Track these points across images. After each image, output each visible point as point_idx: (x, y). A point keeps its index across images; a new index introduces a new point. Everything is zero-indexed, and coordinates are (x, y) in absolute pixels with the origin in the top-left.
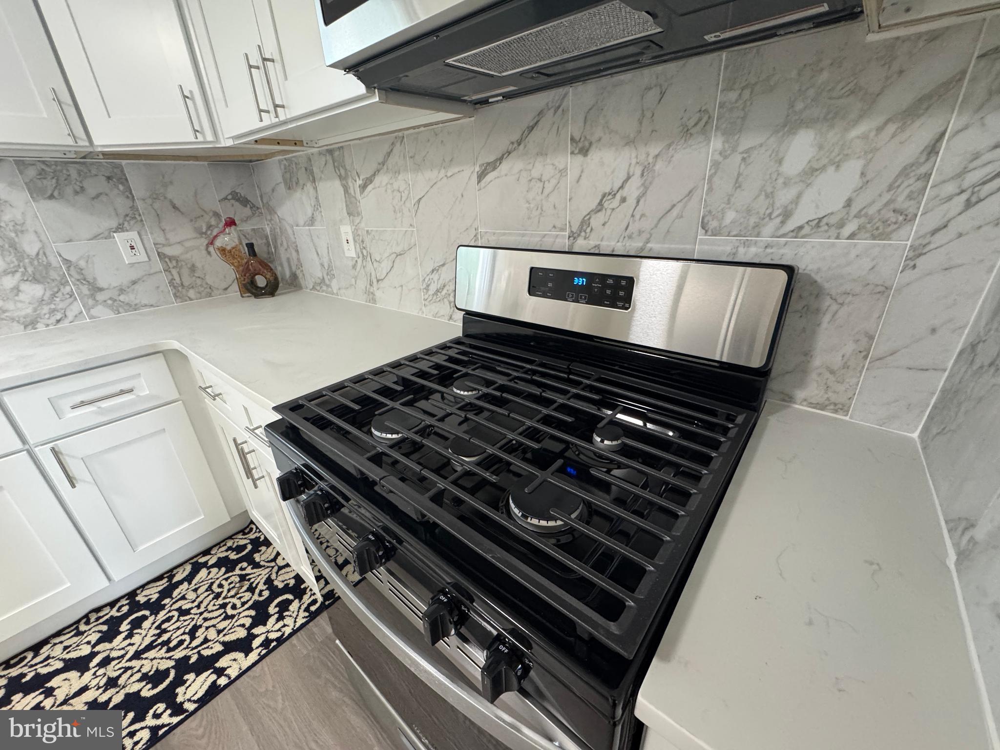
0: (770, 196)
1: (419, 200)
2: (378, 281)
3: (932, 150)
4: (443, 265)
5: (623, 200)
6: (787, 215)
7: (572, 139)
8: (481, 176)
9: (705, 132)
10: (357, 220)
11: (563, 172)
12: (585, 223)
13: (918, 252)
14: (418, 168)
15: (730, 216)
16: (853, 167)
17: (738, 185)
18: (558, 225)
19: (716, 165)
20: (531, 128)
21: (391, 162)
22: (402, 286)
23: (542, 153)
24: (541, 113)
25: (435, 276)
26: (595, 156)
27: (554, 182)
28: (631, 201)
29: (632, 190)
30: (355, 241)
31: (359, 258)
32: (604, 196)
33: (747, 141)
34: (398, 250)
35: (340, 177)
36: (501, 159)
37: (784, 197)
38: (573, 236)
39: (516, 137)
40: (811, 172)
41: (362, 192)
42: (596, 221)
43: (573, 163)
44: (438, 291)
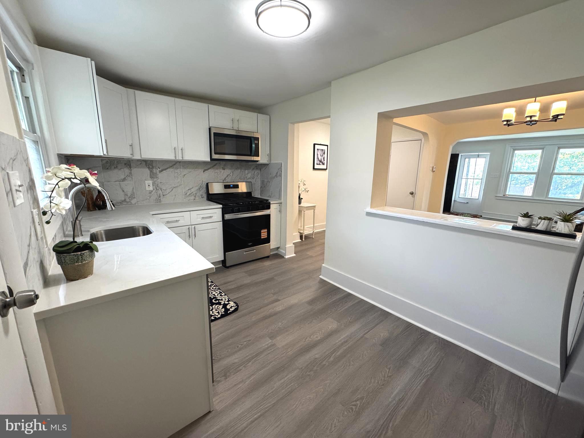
0: (245, 176)
1: (185, 175)
2: (163, 195)
3: (254, 172)
4: (192, 188)
5: (230, 176)
6: (247, 178)
7: (222, 168)
8: (204, 171)
9: (238, 169)
10: (155, 179)
11: (221, 172)
12: (225, 179)
13: (256, 180)
14: (185, 168)
15: (242, 178)
16: (250, 173)
17: (242, 175)
18: (221, 179)
19: (240, 173)
20: (215, 165)
21: (175, 166)
22: (175, 195)
23: (217, 169)
24: (217, 164)
25: (189, 191)
26: (225, 171)
27: (219, 173)
28: (231, 176)
29: (231, 174)
30: (153, 185)
31: (154, 190)
32: (228, 175)
33: (242, 170)
34: (175, 186)
35: (149, 168)
36: (209, 169)
37: (246, 176)
38: (223, 181)
39: (212, 166)
40: (248, 174)
41: (159, 172)
42: (227, 178)
43: (223, 171)
44: (190, 194)
